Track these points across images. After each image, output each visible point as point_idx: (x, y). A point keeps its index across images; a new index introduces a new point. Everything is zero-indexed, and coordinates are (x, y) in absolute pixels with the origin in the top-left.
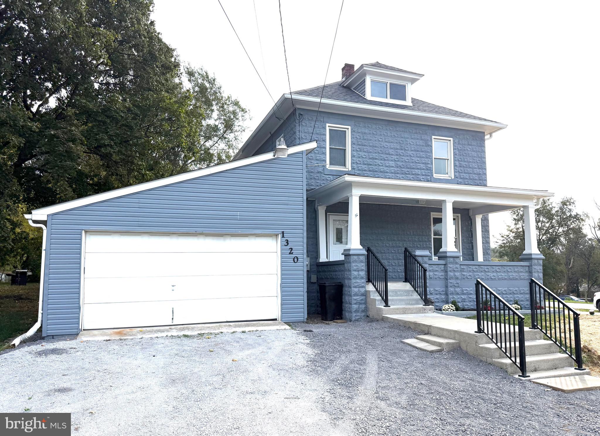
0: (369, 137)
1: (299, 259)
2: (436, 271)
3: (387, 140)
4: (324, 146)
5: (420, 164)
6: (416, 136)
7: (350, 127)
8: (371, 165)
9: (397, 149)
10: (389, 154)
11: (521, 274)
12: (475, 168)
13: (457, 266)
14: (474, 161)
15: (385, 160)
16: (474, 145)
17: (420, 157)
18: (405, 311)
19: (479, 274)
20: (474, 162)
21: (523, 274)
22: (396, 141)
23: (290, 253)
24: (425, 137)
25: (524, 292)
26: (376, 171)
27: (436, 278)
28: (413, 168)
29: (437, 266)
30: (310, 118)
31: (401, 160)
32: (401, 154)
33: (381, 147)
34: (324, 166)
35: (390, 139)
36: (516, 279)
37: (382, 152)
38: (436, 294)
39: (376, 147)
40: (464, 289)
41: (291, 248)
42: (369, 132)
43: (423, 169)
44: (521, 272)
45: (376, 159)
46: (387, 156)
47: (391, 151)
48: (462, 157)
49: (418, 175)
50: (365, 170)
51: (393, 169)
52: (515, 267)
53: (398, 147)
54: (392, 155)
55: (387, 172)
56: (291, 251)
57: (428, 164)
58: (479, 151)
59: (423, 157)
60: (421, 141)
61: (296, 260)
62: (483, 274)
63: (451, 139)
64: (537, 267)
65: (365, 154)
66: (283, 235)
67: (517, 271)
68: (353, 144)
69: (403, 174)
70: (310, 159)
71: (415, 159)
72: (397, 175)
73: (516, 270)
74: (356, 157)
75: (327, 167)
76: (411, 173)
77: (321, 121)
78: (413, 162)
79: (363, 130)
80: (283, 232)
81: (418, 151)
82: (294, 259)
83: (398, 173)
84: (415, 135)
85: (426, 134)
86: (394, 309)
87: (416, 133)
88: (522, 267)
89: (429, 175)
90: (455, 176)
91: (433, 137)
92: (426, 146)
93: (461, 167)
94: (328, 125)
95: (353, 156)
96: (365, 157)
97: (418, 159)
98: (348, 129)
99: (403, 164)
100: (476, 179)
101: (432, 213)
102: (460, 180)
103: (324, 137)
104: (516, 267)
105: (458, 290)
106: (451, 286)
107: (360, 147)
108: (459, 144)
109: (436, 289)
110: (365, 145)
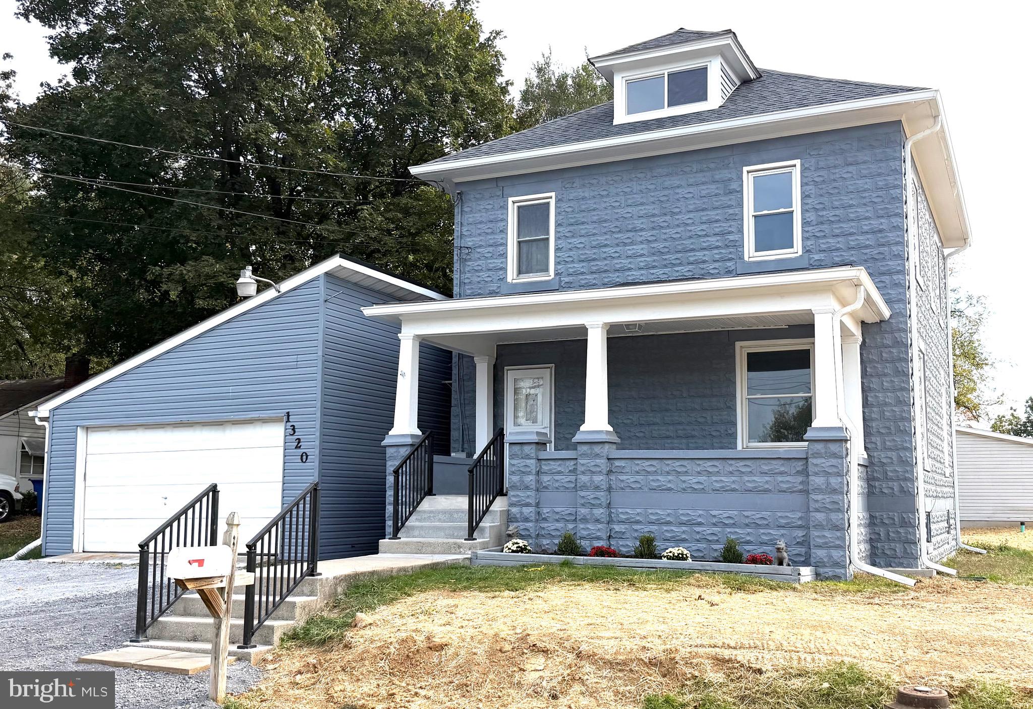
0: (591, 204)
1: (309, 457)
2: (559, 473)
3: (630, 202)
4: (502, 241)
5: (709, 239)
6: (700, 177)
7: (553, 194)
8: (594, 260)
9: (654, 215)
10: (634, 230)
11: (780, 479)
12: (867, 218)
13: (597, 461)
14: (864, 201)
15: (625, 244)
16: (865, 162)
17: (710, 222)
18: (420, 548)
19: (659, 478)
20: (865, 204)
21: (788, 478)
22: (652, 199)
23: (296, 447)
24: (725, 174)
25: (788, 523)
26: (606, 271)
27: (557, 488)
28: (693, 250)
29: (560, 462)
30: (478, 196)
31: (664, 237)
32: (662, 225)
33: (617, 219)
34: (503, 279)
35: (638, 198)
36: (767, 491)
37: (618, 230)
38: (557, 521)
39: (605, 221)
40: (620, 510)
41: (299, 439)
42: (592, 194)
43: (717, 247)
44: (781, 473)
45: (606, 246)
46: (630, 234)
47: (638, 223)
48: (825, 199)
49: (704, 262)
50: (583, 273)
51: (642, 259)
52: (763, 461)
53: (656, 212)
54: (642, 230)
55: (630, 269)
56: (299, 443)
57: (729, 233)
58: (879, 175)
59: (717, 221)
60: (713, 186)
61: (304, 457)
62: (670, 478)
63: (797, 162)
64: (823, 460)
65: (583, 240)
66: (288, 418)
67: (769, 470)
68: (558, 225)
69: (665, 266)
70: (476, 271)
71: (697, 229)
72: (652, 271)
73: (765, 468)
74: (564, 249)
75: (509, 280)
76: (685, 261)
77: (498, 196)
78: (690, 237)
79: (580, 193)
80: (288, 415)
81: (703, 210)
82: (302, 456)
83: (654, 267)
84: (701, 175)
85: (727, 167)
86: (406, 543)
87: (702, 171)
88: (782, 462)
89: (730, 260)
90: (804, 247)
91: (745, 169)
92: (726, 194)
93: (822, 223)
94: (510, 200)
95: (557, 249)
96: (582, 245)
97: (704, 227)
98: (551, 198)
99: (667, 244)
100: (867, 247)
101: (738, 344)
102: (817, 257)
103: (503, 224)
104: (766, 462)
105: (599, 512)
106: (583, 505)
107: (571, 228)
108: (818, 169)
109: (557, 510)
110: (583, 223)
